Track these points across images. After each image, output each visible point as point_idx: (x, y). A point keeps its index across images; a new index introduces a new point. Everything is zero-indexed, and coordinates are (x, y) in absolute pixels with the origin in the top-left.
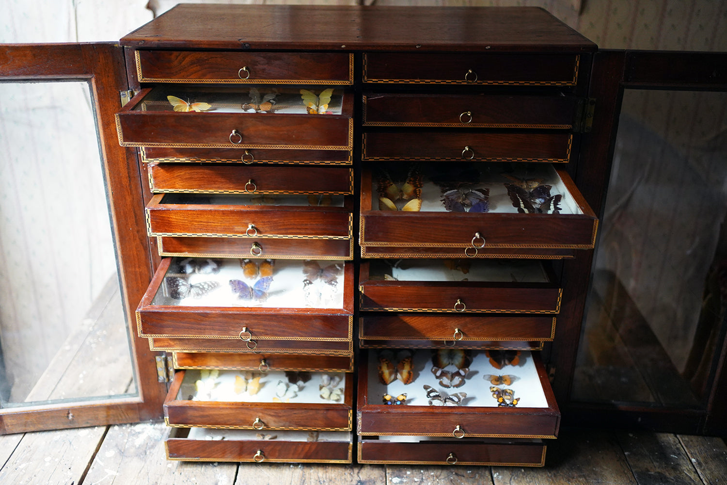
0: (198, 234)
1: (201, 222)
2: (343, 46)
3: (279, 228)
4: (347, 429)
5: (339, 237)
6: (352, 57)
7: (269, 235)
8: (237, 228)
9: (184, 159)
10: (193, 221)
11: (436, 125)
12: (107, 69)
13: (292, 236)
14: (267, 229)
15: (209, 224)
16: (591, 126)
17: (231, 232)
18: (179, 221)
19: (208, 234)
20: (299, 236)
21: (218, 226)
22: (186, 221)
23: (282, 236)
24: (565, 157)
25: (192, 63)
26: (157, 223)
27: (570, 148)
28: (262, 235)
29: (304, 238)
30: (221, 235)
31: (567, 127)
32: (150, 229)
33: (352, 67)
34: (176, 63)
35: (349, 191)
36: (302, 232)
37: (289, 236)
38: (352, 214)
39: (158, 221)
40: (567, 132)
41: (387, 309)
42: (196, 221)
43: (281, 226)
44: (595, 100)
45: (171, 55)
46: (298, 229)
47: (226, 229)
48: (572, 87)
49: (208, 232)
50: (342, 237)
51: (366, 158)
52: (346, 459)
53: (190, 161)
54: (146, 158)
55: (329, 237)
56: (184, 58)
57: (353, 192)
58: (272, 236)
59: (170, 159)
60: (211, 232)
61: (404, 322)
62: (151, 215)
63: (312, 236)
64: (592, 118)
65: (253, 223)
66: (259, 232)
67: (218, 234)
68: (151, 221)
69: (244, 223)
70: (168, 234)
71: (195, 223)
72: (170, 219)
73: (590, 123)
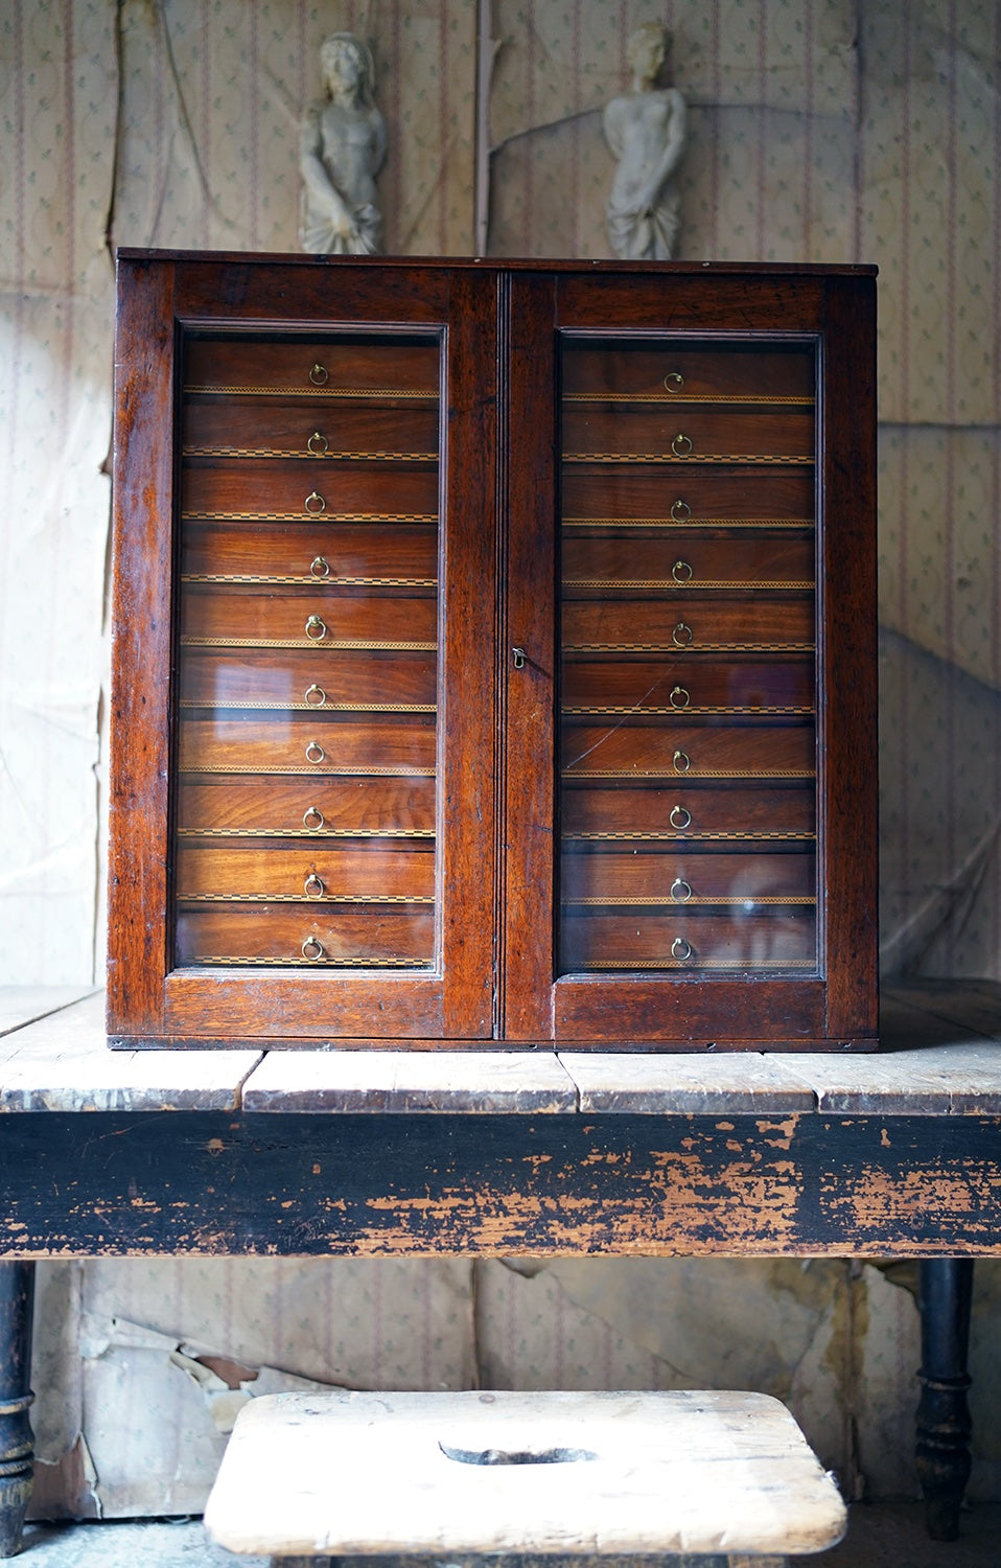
8: (295, 566)
36: (405, 570)
46: (398, 566)
47: (275, 566)
69: (308, 556)
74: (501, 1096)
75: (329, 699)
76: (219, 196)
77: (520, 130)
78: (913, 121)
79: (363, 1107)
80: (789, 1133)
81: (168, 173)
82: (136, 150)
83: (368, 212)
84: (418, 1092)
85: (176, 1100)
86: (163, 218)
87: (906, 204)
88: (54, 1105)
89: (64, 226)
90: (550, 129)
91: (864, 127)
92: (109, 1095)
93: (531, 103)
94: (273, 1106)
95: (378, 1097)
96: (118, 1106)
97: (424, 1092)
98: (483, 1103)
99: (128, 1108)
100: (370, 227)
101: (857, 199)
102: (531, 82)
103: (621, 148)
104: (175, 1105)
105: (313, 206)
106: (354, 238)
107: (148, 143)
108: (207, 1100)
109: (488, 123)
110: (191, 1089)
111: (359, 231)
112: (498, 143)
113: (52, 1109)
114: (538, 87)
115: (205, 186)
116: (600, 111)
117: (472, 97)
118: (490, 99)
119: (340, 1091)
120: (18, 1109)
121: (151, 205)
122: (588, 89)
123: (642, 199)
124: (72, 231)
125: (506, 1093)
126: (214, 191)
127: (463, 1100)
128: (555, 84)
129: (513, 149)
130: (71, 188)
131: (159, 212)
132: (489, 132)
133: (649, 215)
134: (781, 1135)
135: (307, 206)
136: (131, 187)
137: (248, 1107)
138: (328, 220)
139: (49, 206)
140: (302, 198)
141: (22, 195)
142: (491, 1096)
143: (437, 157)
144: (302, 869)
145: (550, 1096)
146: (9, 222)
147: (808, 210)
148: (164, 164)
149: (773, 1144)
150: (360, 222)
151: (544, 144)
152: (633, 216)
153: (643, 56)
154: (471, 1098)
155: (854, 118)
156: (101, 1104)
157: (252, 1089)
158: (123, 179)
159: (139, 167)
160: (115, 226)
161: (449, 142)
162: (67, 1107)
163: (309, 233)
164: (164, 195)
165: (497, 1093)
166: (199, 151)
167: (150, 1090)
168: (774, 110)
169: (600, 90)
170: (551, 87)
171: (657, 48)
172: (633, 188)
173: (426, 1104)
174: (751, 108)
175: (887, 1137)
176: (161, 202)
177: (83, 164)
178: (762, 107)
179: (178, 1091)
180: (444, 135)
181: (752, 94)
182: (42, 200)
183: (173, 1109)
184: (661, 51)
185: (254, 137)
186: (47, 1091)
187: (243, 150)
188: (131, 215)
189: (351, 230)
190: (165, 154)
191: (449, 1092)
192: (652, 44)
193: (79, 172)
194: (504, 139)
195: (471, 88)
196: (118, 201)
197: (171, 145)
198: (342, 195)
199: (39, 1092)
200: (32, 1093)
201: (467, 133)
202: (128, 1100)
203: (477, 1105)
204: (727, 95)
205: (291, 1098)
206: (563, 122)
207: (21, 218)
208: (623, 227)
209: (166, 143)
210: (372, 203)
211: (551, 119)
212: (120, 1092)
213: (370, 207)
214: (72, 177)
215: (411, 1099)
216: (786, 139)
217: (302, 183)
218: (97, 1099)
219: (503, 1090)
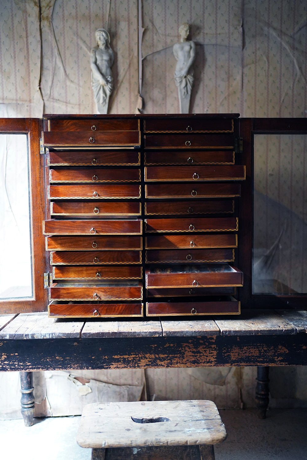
0: (71, 197)
1: (73, 191)
2: (135, 115)
3: (108, 193)
4: (140, 299)
5: (135, 197)
6: (139, 121)
7: (103, 197)
8: (89, 194)
9: (66, 164)
10: (69, 191)
11: (176, 148)
12: (35, 128)
13: (113, 197)
14: (102, 194)
15: (76, 192)
16: (242, 150)
17: (85, 196)
18: (63, 191)
19: (76, 197)
20: (117, 197)
21: (80, 193)
22: (66, 191)
23: (109, 197)
24: (232, 161)
25: (72, 125)
26: (53, 192)
27: (234, 157)
28: (100, 197)
29: (119, 198)
30: (81, 197)
31: (231, 147)
32: (49, 195)
33: (139, 125)
34: (65, 125)
35: (139, 180)
36: (118, 195)
37: (112, 197)
38: (140, 186)
39: (53, 191)
40: (232, 150)
41: (158, 231)
42: (70, 191)
43: (108, 192)
44: (242, 138)
45: (63, 121)
46: (116, 193)
47: (84, 194)
48: (232, 133)
49: (75, 196)
50: (136, 197)
51: (146, 164)
52: (140, 314)
53: (69, 165)
54: (50, 163)
55: (130, 197)
56: (69, 123)
57: (140, 180)
58: (104, 197)
59: (60, 164)
60: (77, 196)
61: (167, 239)
62: (50, 188)
63: (123, 197)
64: (242, 146)
65: (96, 191)
66: (99, 196)
67: (80, 197)
68: (50, 191)
69: (92, 191)
70: (57, 198)
71: (70, 192)
72: (59, 190)
73: (241, 149)
74: (144, 333)
75: (97, 232)
76: (69, 74)
77: (150, 53)
78: (258, 48)
79: (111, 336)
80: (215, 338)
81: (55, 68)
82: (46, 62)
83: (109, 79)
84: (124, 332)
85: (66, 335)
86: (54, 81)
87: (256, 71)
88: (36, 337)
89: (28, 84)
90: (158, 52)
91: (244, 49)
92: (50, 335)
93: (153, 45)
94: (89, 336)
95: (114, 334)
96: (52, 337)
97: (125, 332)
98: (140, 335)
99: (54, 338)
100: (110, 83)
101: (242, 70)
102: (153, 39)
103: (178, 58)
104: (66, 337)
105: (94, 77)
106: (105, 85)
107: (49, 60)
108: (73, 335)
109: (142, 51)
110: (69, 333)
111: (107, 84)
112: (144, 57)
113: (36, 338)
114: (155, 40)
115: (65, 72)
116: (172, 46)
117: (137, 44)
118: (142, 45)
119: (105, 332)
120: (28, 338)
121: (51, 77)
122: (169, 41)
123: (184, 72)
124: (30, 85)
125: (145, 332)
126: (68, 72)
127: (135, 334)
128: (160, 40)
129: (148, 58)
130: (29, 73)
131: (53, 79)
132: (142, 54)
133: (185, 77)
134: (213, 339)
135: (93, 76)
136: (45, 72)
137: (83, 337)
138: (99, 81)
139: (23, 78)
140: (92, 74)
141: (16, 76)
142: (141, 333)
143: (128, 61)
144: (95, 272)
145: (155, 333)
146: (13, 83)
147: (229, 73)
148: (54, 66)
149: (211, 341)
150: (107, 82)
151: (157, 56)
152: (181, 78)
153: (183, 32)
154: (137, 334)
155: (241, 48)
156: (48, 337)
157: (84, 332)
158: (43, 70)
159: (47, 67)
160: (41, 83)
161: (131, 57)
162: (40, 338)
163: (94, 84)
164: (54, 74)
165: (143, 332)
166: (63, 62)
167: (59, 333)
168: (220, 45)
169: (172, 41)
170: (159, 40)
171: (187, 30)
172: (181, 69)
173: (126, 335)
174: (213, 45)
175: (239, 338)
176: (54, 76)
177: (32, 66)
178: (216, 45)
179: (66, 333)
180: (130, 55)
181: (213, 41)
182: (21, 77)
183: (65, 338)
184: (188, 31)
185: (78, 57)
186: (35, 334)
187: (75, 61)
188: (46, 80)
189: (105, 84)
190: (54, 63)
191: (131, 332)
192: (186, 29)
193: (31, 69)
194: (146, 55)
195: (137, 41)
196: (42, 76)
197: (56, 60)
198: (102, 74)
199: (32, 334)
200: (31, 335)
201: (136, 54)
202: (54, 336)
203: (138, 335)
204: (206, 42)
205: (93, 334)
206: (162, 50)
207: (16, 82)
208: (178, 80)
209: (54, 60)
210: (110, 76)
211: (159, 49)
212: (52, 334)
213: (110, 77)
214: (29, 70)
215: (122, 334)
216: (223, 53)
217: (91, 70)
218: (47, 336)
219: (144, 331)
